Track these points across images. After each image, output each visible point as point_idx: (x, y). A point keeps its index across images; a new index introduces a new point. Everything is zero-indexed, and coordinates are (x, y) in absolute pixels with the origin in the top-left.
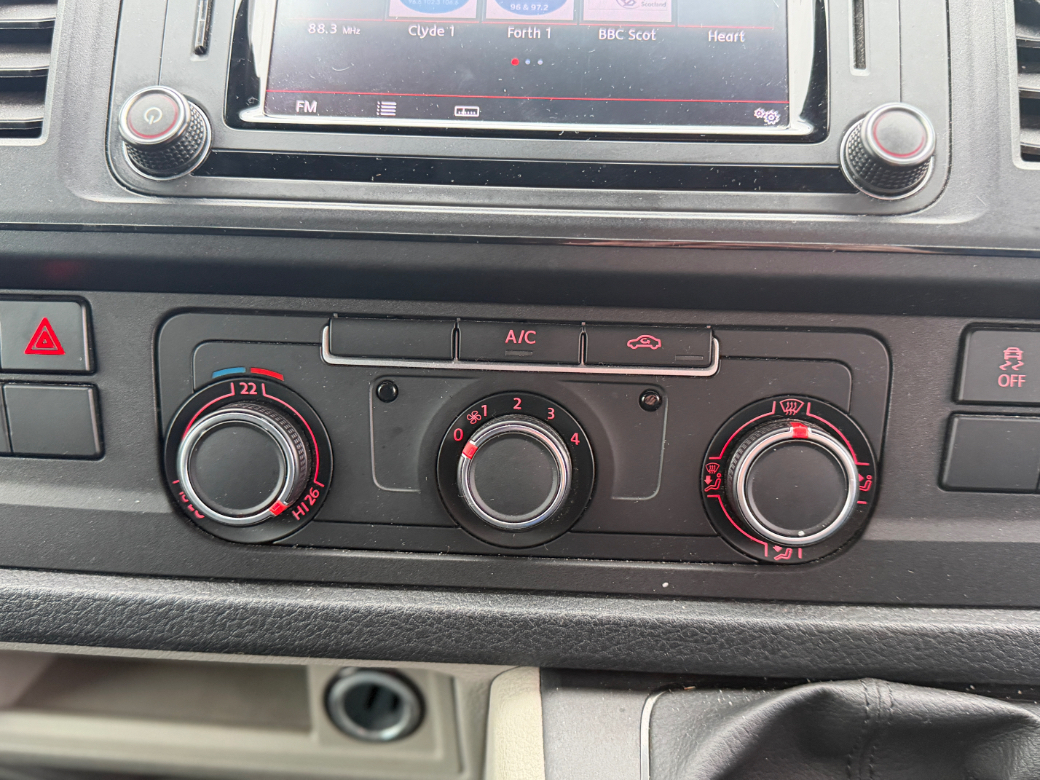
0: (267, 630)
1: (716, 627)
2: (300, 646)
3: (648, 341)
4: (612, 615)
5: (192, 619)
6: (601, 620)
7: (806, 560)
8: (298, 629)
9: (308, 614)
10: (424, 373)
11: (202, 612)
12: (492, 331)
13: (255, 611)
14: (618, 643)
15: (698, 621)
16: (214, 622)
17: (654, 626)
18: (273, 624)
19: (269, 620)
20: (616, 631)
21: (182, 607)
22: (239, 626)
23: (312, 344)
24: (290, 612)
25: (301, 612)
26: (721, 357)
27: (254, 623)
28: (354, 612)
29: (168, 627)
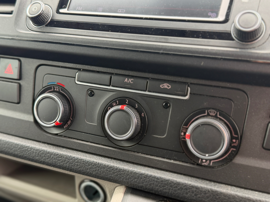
0: (51, 159)
1: (177, 182)
2: (59, 165)
3: (167, 86)
4: (145, 173)
5: (33, 152)
6: (142, 173)
7: (213, 166)
8: (59, 160)
9: (61, 156)
10: (101, 89)
11: (36, 151)
12: (121, 78)
13: (49, 153)
14: (146, 182)
15: (172, 180)
16: (38, 154)
17: (158, 179)
18: (53, 157)
19: (52, 156)
20: (146, 178)
21: (31, 148)
22: (45, 156)
23: (73, 77)
24: (57, 155)
25: (60, 155)
26: (190, 93)
27: (48, 156)
28: (73, 158)
29: (27, 153)
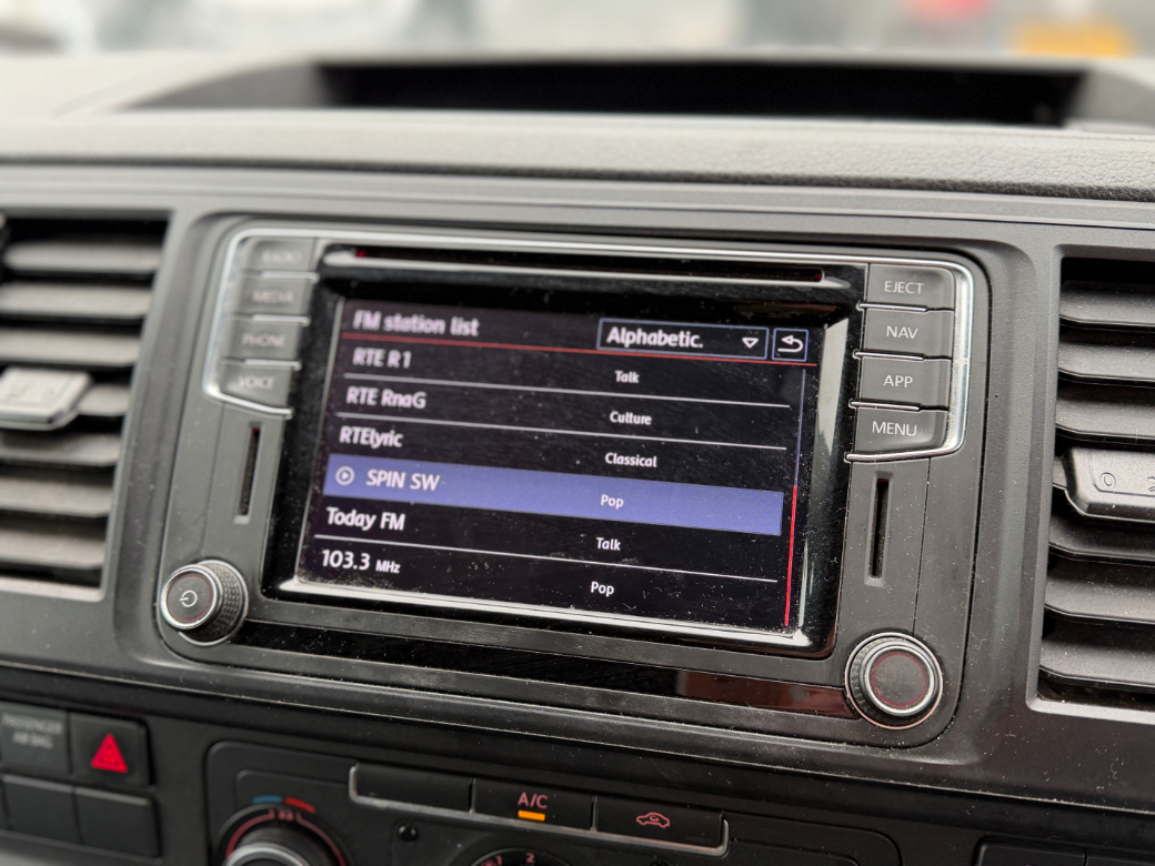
3: (657, 820)
23: (340, 781)
26: (731, 837)
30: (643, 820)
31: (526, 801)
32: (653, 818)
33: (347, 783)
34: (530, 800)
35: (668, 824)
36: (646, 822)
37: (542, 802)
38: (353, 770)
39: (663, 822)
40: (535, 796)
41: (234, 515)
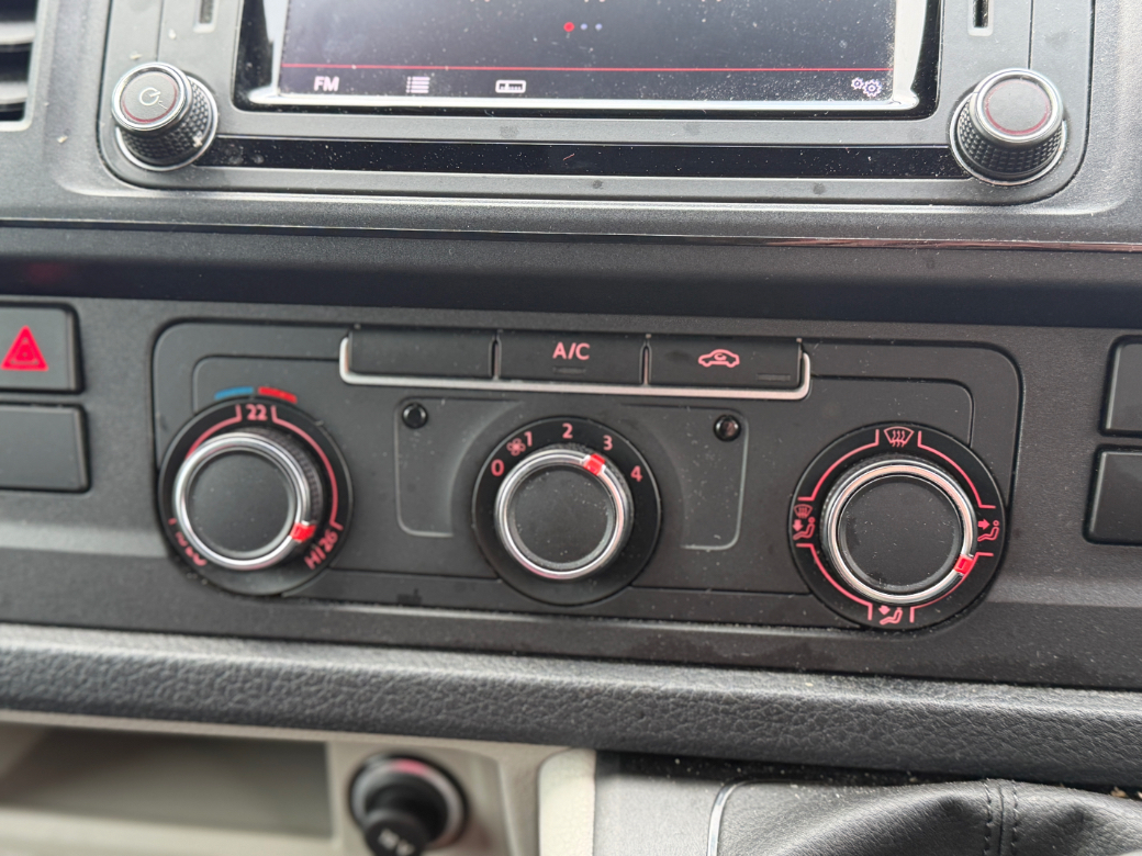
30: (707, 360)
31: (563, 353)
32: (719, 357)
33: (337, 360)
34: (567, 352)
35: (737, 362)
36: (711, 363)
37: (583, 352)
38: (344, 343)
39: (731, 360)
40: (574, 345)
41: (194, 24)
